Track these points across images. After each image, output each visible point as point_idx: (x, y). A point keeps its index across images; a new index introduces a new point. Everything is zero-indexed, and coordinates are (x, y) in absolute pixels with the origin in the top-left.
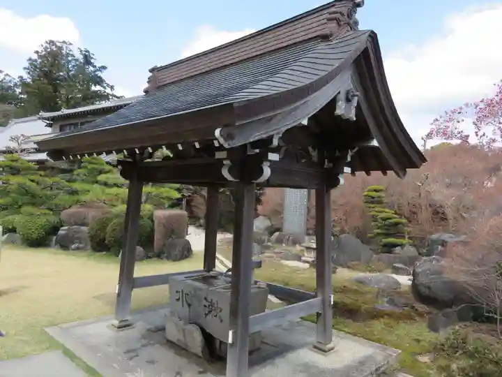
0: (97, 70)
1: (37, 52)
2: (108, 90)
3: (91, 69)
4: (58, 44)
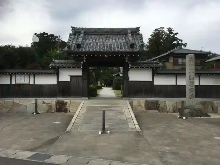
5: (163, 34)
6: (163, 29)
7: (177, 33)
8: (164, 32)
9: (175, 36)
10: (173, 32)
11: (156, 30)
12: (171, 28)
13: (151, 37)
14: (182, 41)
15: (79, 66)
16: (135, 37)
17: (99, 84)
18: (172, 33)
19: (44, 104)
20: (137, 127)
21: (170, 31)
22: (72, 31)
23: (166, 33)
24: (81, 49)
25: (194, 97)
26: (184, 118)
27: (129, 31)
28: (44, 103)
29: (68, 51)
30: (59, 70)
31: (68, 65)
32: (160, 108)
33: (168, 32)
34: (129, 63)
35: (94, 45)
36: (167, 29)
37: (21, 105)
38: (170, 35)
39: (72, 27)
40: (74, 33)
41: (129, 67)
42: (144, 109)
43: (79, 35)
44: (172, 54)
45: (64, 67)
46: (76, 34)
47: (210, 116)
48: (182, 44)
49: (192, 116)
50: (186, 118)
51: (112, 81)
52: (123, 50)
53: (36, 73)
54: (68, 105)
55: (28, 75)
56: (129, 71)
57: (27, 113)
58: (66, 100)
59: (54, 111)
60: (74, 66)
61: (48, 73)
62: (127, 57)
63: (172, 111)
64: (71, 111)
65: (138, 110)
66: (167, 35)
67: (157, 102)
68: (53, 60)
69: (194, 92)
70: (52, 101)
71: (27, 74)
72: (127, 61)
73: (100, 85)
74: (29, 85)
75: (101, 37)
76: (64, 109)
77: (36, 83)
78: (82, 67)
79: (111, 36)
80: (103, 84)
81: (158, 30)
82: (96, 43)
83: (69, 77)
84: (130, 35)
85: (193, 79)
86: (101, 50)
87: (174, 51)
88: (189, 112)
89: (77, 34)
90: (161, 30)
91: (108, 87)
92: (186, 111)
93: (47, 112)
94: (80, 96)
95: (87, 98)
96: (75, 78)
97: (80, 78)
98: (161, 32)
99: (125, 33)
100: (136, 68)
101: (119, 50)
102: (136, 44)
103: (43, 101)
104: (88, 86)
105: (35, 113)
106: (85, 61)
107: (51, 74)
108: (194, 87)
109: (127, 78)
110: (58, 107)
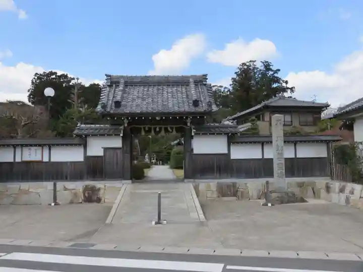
0: (274, 73)
1: (236, 73)
2: (284, 85)
3: (271, 73)
4: (247, 64)
5: (255, 71)
6: (255, 63)
7: (279, 70)
8: (258, 68)
9: (276, 75)
10: (271, 67)
11: (244, 64)
12: (267, 62)
13: (235, 76)
14: (287, 82)
15: (119, 133)
16: (200, 90)
17: (147, 160)
18: (271, 70)
19: (65, 191)
20: (202, 216)
21: (267, 66)
22: (106, 81)
23: (261, 70)
24: (122, 108)
25: (284, 176)
26: (270, 205)
27: (191, 80)
28: (65, 189)
29: (103, 112)
30: (88, 139)
31: (102, 132)
32: (239, 194)
33: (262, 68)
34: (193, 127)
35: (139, 101)
36: (261, 63)
37: (32, 192)
38: (267, 73)
39: (106, 75)
40: (109, 84)
41: (193, 134)
42: (215, 195)
43: (117, 86)
44: (266, 107)
45: (94, 135)
46: (112, 86)
47: (306, 202)
48: (288, 88)
49: (282, 203)
50: (272, 205)
51: (169, 153)
52: (182, 110)
53: (53, 145)
54: (101, 192)
55: (41, 148)
56: (193, 139)
57: (41, 204)
58: (99, 184)
59: (81, 201)
60: (111, 133)
61: (71, 145)
62: (189, 119)
63: (256, 198)
64: (106, 200)
65: (207, 197)
66: (262, 73)
67: (234, 185)
68: (79, 125)
69: (284, 168)
70: (78, 186)
71: (40, 145)
72: (189, 124)
73: (149, 162)
74: (41, 162)
75: (150, 89)
76: (96, 198)
77: (52, 160)
78: (122, 135)
79: (165, 87)
80: (153, 159)
81: (247, 66)
82: (143, 99)
83: (103, 149)
84: (192, 86)
85: (282, 150)
86: (150, 110)
87: (271, 102)
88: (278, 197)
89: (114, 85)
90: (252, 64)
91: (163, 164)
92: (274, 195)
93: (72, 202)
94: (120, 178)
95: (130, 181)
96: (112, 151)
97: (119, 151)
98: (251, 68)
99: (185, 83)
100: (202, 134)
101: (176, 109)
102: (202, 99)
103: (65, 187)
104: (131, 162)
105: (53, 204)
106: (126, 125)
107: (76, 145)
108: (283, 162)
109: (190, 150)
110: (86, 195)
